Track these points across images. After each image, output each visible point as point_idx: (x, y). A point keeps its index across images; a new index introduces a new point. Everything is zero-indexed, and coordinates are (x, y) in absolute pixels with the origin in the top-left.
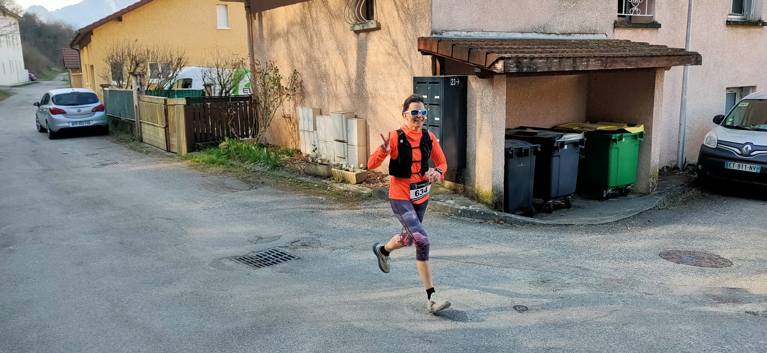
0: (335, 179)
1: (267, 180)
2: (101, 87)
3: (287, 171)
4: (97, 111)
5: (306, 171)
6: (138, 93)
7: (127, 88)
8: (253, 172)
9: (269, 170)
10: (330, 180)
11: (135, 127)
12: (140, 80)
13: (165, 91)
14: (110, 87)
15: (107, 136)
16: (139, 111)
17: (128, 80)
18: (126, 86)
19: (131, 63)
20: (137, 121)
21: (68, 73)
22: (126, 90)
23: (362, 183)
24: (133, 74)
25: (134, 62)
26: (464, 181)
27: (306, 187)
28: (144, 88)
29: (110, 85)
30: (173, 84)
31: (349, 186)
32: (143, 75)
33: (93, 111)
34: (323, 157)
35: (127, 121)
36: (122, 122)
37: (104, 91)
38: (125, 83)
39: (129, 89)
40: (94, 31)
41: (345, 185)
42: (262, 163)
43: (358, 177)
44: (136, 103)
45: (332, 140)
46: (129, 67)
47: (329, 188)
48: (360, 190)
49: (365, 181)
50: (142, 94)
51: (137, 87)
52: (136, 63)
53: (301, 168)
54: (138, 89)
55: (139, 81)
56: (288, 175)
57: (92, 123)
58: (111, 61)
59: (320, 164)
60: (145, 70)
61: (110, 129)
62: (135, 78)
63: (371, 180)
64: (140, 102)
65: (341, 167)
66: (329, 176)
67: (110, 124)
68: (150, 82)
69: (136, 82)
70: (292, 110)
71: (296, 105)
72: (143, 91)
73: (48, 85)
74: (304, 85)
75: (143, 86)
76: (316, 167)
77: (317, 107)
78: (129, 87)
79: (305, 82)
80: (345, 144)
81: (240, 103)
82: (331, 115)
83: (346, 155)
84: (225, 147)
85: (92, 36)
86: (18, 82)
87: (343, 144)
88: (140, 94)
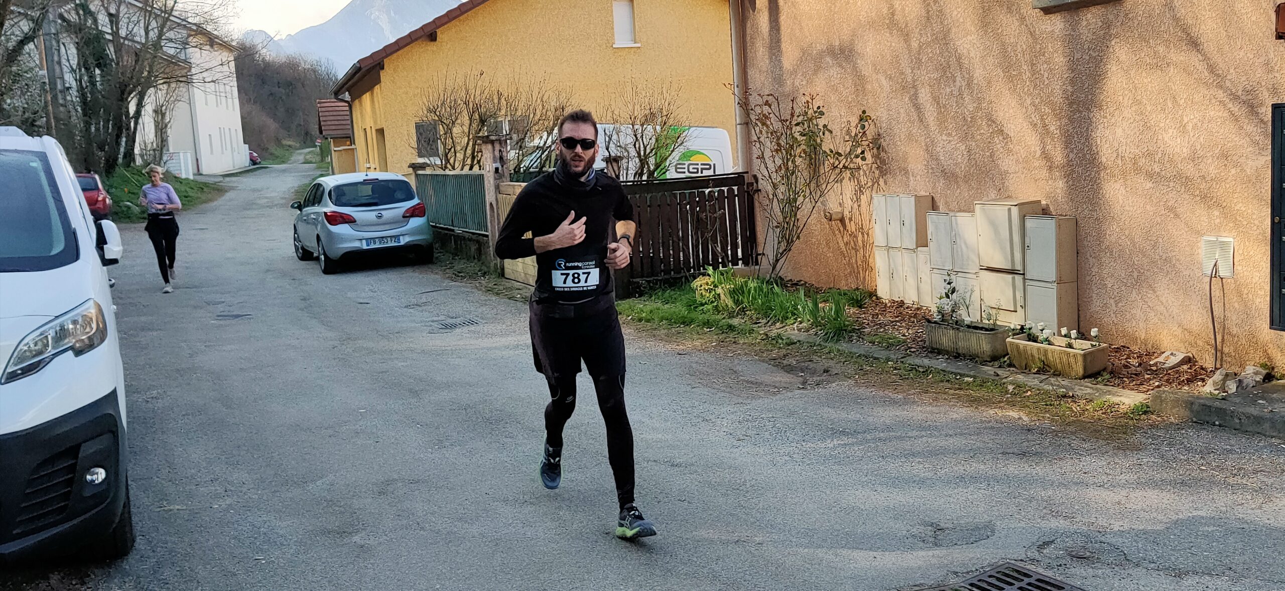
0: (1017, 363)
2: (409, 169)
3: (872, 342)
4: (412, 216)
5: (925, 344)
6: (495, 179)
7: (462, 169)
8: (788, 344)
10: (1000, 367)
12: (500, 151)
14: (428, 168)
16: (498, 215)
23: (1098, 374)
24: (485, 139)
28: (507, 168)
29: (430, 165)
31: (1063, 381)
32: (506, 141)
33: (404, 217)
35: (467, 236)
37: (417, 175)
41: (1052, 380)
42: (801, 322)
45: (976, 269)
49: (1105, 371)
51: (497, 165)
54: (496, 169)
55: (498, 154)
56: (883, 354)
59: (969, 327)
63: (1118, 367)
64: (500, 196)
65: (1029, 335)
69: (492, 155)
70: (848, 203)
71: (861, 191)
72: (507, 174)
73: (284, 171)
74: (884, 144)
75: (505, 164)
76: (961, 334)
77: (923, 193)
78: (476, 168)
79: (887, 138)
80: (1019, 279)
81: (721, 192)
82: (976, 211)
83: (1020, 303)
84: (707, 287)
85: (382, 72)
86: (234, 167)
87: (1013, 278)
88: (500, 180)
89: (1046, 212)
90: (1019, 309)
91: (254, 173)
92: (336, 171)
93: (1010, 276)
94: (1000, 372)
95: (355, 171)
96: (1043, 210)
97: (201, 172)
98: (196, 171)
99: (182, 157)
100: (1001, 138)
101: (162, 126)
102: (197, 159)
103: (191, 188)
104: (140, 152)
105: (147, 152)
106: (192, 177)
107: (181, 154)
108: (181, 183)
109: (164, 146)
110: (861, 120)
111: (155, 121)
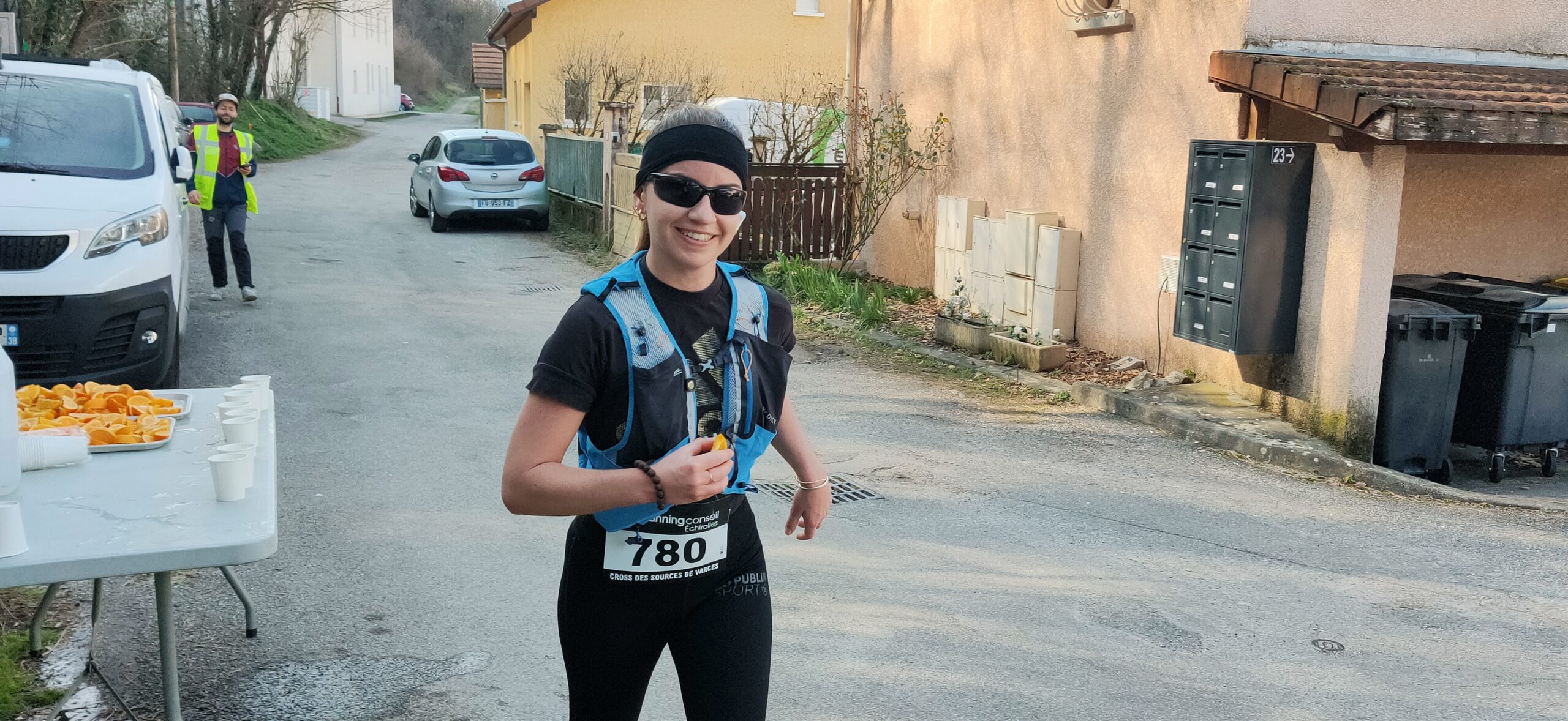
0: (996, 357)
1: (851, 347)
2: (542, 130)
3: (896, 332)
4: (530, 179)
5: (935, 336)
6: (613, 148)
7: (592, 135)
8: (825, 329)
9: (857, 327)
10: (983, 359)
11: (601, 220)
12: (621, 119)
14: (558, 131)
15: (544, 234)
16: (612, 185)
17: (597, 119)
18: (591, 132)
19: (606, 83)
20: (607, 208)
21: (478, 98)
22: (591, 139)
23: (1053, 370)
24: (607, 106)
25: (612, 80)
26: (1287, 385)
27: (930, 369)
28: (626, 138)
29: (560, 128)
31: (1021, 373)
32: (627, 109)
33: (520, 180)
34: (975, 310)
35: (585, 206)
36: (575, 206)
37: (547, 138)
38: (590, 125)
39: (597, 137)
40: (539, 9)
41: (1014, 372)
42: (846, 311)
43: (1045, 355)
44: (606, 168)
45: (1003, 273)
46: (601, 91)
47: (978, 374)
48: (1045, 384)
49: (1060, 367)
50: (622, 149)
51: (613, 134)
52: (617, 84)
53: (927, 329)
54: (615, 139)
55: (617, 123)
56: (895, 341)
57: (517, 205)
58: (567, 76)
59: (966, 322)
60: (632, 100)
61: (552, 219)
62: (610, 113)
63: (1076, 366)
64: (615, 166)
65: (1012, 332)
66: (984, 351)
67: (552, 209)
68: (640, 128)
69: (611, 123)
70: (926, 203)
71: (936, 193)
73: (437, 120)
74: (956, 147)
75: (624, 133)
76: (959, 327)
77: (979, 199)
78: (598, 135)
79: (959, 142)
80: (1030, 283)
81: (818, 182)
82: (1007, 218)
83: (1029, 307)
84: (775, 272)
85: (533, 21)
86: (380, 111)
87: (1026, 283)
88: (618, 150)
89: (1061, 224)
90: (1028, 313)
91: (403, 120)
92: (485, 124)
93: (1023, 281)
94: (978, 362)
95: (504, 129)
96: (1060, 222)
97: (340, 113)
98: (335, 111)
99: (319, 94)
100: (1038, 151)
101: (299, 56)
102: (338, 98)
103: (326, 130)
104: (272, 84)
105: (280, 85)
106: (328, 118)
107: (319, 91)
108: (314, 122)
109: (300, 79)
110: (937, 122)
111: (292, 50)
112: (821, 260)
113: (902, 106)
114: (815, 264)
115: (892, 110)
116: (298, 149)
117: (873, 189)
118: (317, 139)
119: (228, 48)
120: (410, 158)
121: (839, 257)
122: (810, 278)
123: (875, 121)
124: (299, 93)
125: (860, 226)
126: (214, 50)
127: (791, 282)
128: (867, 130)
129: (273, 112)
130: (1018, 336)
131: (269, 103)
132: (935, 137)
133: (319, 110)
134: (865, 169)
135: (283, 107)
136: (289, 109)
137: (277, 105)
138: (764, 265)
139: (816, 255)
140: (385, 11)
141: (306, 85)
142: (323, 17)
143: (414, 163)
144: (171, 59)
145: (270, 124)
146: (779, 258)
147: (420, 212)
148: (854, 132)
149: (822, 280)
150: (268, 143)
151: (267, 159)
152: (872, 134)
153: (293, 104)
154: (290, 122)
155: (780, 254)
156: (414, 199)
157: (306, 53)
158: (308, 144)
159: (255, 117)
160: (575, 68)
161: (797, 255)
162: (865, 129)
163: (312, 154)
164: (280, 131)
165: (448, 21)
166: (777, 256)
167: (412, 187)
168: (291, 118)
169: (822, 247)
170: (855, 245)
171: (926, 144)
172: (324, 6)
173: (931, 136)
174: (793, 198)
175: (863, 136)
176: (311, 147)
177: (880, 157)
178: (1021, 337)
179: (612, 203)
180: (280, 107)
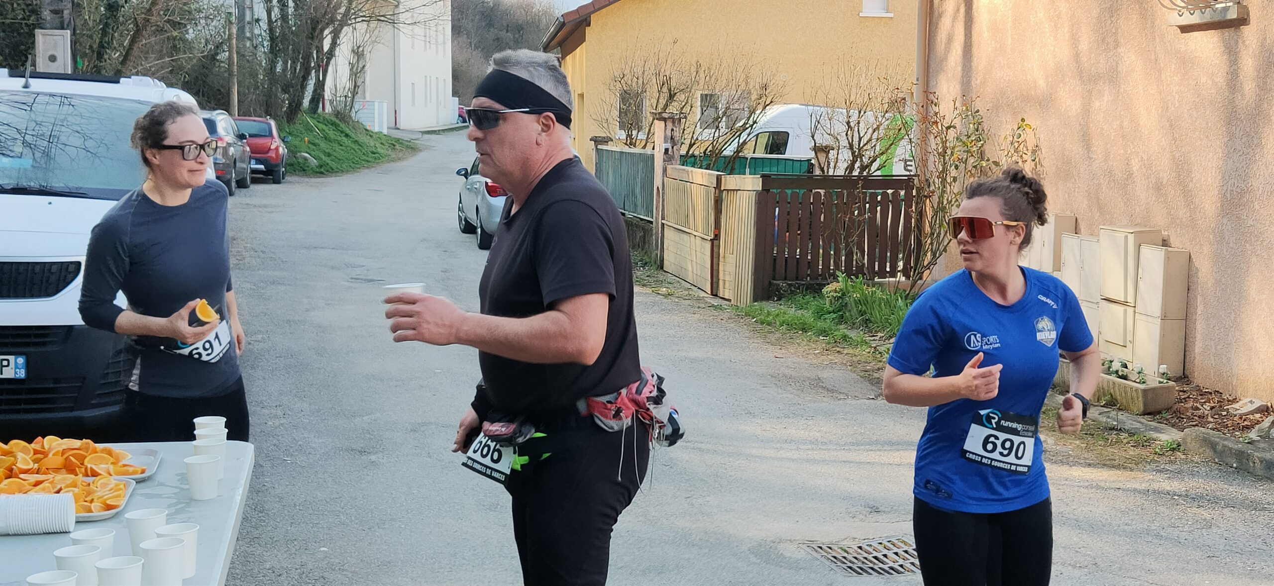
2: (594, 143)
6: (665, 160)
11: (652, 235)
12: (673, 130)
13: (725, 157)
14: (611, 144)
16: (663, 200)
17: (650, 130)
18: (643, 144)
19: (659, 92)
20: (657, 222)
23: (1158, 413)
24: (660, 116)
25: (666, 90)
28: (679, 150)
29: (612, 140)
30: (745, 143)
31: (1122, 416)
32: (681, 119)
35: (635, 221)
37: (598, 150)
38: (642, 137)
39: (648, 150)
40: (593, 18)
41: (1113, 414)
43: (1150, 397)
44: (657, 181)
45: (1097, 300)
46: (654, 102)
48: (1151, 430)
49: (1168, 409)
50: (673, 161)
51: (665, 146)
52: (670, 94)
54: (667, 150)
55: (669, 134)
58: (618, 85)
60: (687, 109)
62: (662, 124)
63: (1187, 409)
64: (665, 179)
65: (1109, 367)
69: (664, 134)
72: (677, 156)
74: (1040, 156)
75: (677, 145)
77: (1068, 213)
78: (650, 146)
79: (1045, 151)
80: (1130, 310)
81: (885, 195)
82: (1101, 235)
83: (1129, 338)
84: (835, 295)
85: (588, 29)
86: (437, 123)
87: (1125, 311)
88: (670, 163)
89: (1165, 243)
90: (1128, 344)
93: (1122, 308)
96: (1164, 240)
97: (398, 126)
98: (392, 125)
99: (376, 107)
101: (357, 69)
102: (396, 111)
103: (382, 144)
104: (330, 98)
105: (338, 99)
106: (385, 132)
107: (376, 104)
108: (371, 136)
109: (357, 93)
110: (1018, 129)
111: (350, 63)
112: (887, 279)
113: (978, 111)
114: (881, 285)
115: (967, 116)
116: (353, 163)
117: (945, 202)
118: (373, 153)
119: (288, 62)
120: (458, 173)
121: (908, 277)
122: (874, 302)
123: (948, 128)
124: (357, 106)
125: (932, 244)
126: (272, 64)
127: (853, 304)
128: (938, 138)
129: (330, 126)
130: (1117, 372)
131: (327, 116)
132: (1016, 145)
133: (377, 124)
134: (936, 180)
135: (340, 120)
136: (346, 122)
137: (334, 119)
138: (824, 285)
139: (882, 274)
140: (442, 23)
141: (365, 98)
142: (381, 30)
143: (463, 177)
144: (231, 74)
145: (326, 138)
146: (840, 279)
147: (468, 228)
148: (924, 139)
149: (888, 303)
150: (325, 158)
151: (322, 173)
152: (944, 142)
153: (350, 117)
154: (347, 135)
155: (841, 276)
156: (462, 215)
157: (364, 66)
158: (364, 157)
159: (312, 131)
160: (628, 77)
161: (860, 275)
162: (936, 137)
163: (368, 168)
164: (336, 145)
165: (507, 31)
166: (838, 277)
167: (460, 202)
168: (348, 131)
169: (888, 264)
170: (926, 263)
171: (1006, 153)
172: (382, 18)
173: (1012, 143)
174: (856, 212)
175: (934, 144)
176: (367, 161)
177: (953, 167)
178: (1120, 373)
179: (663, 219)
180: (337, 121)
